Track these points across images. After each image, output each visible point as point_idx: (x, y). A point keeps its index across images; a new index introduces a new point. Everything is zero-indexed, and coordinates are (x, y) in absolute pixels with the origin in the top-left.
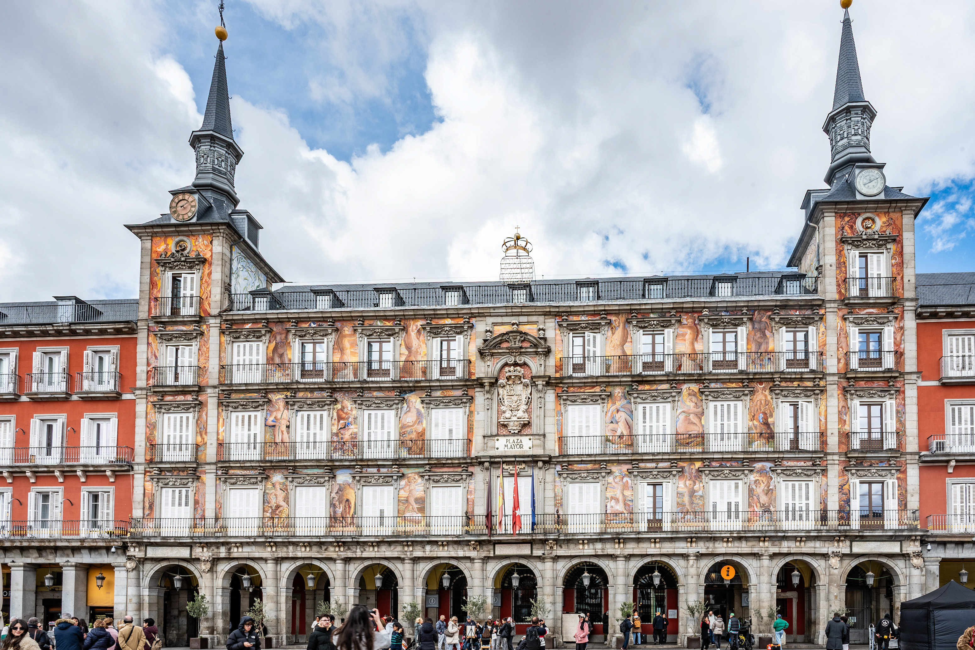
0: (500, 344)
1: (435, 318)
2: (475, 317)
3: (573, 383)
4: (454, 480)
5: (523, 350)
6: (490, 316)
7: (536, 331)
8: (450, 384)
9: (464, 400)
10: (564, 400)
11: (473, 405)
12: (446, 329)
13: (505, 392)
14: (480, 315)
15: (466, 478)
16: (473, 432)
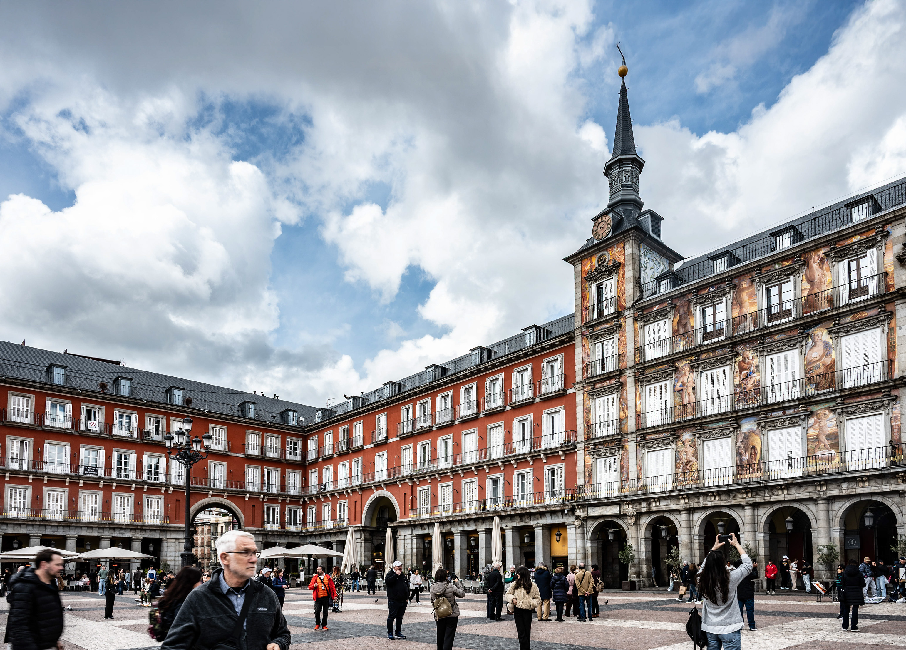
1: (840, 241)
2: (891, 223)
4: (873, 409)
8: (863, 305)
9: (882, 319)
11: (893, 321)
12: (854, 247)
14: (897, 218)
15: (889, 403)
16: (895, 351)
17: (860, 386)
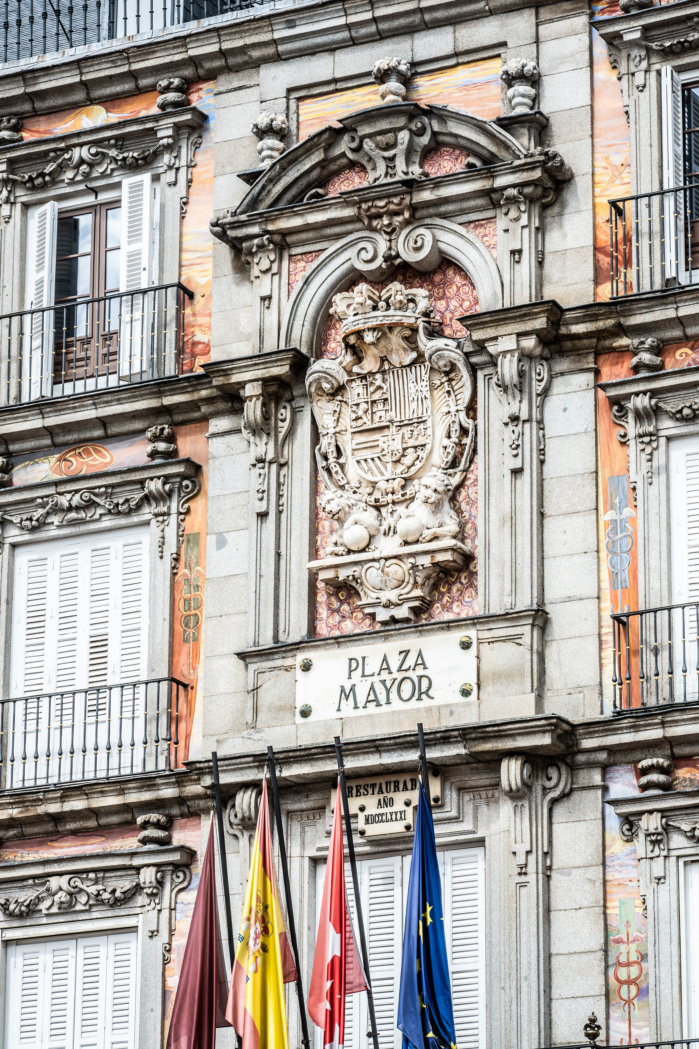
0: (323, 182)
1: (36, 114)
2: (212, 76)
3: (681, 322)
4: (98, 900)
5: (426, 195)
6: (278, 58)
7: (497, 88)
8: (89, 414)
9: (154, 486)
10: (640, 416)
11: (197, 505)
12: (76, 153)
13: (347, 415)
14: (232, 61)
15: (160, 883)
16: (196, 639)
17: (58, 787)
